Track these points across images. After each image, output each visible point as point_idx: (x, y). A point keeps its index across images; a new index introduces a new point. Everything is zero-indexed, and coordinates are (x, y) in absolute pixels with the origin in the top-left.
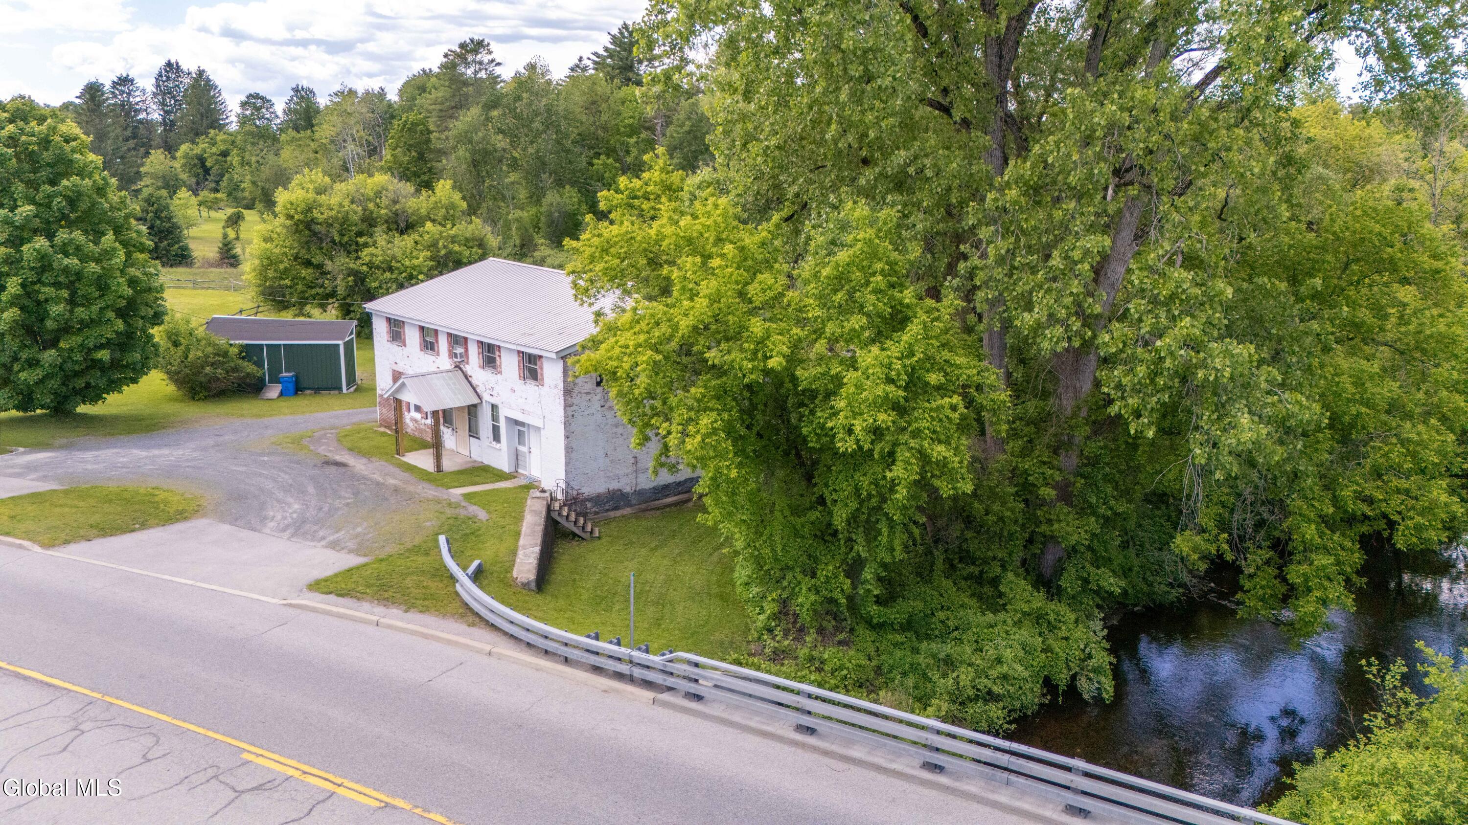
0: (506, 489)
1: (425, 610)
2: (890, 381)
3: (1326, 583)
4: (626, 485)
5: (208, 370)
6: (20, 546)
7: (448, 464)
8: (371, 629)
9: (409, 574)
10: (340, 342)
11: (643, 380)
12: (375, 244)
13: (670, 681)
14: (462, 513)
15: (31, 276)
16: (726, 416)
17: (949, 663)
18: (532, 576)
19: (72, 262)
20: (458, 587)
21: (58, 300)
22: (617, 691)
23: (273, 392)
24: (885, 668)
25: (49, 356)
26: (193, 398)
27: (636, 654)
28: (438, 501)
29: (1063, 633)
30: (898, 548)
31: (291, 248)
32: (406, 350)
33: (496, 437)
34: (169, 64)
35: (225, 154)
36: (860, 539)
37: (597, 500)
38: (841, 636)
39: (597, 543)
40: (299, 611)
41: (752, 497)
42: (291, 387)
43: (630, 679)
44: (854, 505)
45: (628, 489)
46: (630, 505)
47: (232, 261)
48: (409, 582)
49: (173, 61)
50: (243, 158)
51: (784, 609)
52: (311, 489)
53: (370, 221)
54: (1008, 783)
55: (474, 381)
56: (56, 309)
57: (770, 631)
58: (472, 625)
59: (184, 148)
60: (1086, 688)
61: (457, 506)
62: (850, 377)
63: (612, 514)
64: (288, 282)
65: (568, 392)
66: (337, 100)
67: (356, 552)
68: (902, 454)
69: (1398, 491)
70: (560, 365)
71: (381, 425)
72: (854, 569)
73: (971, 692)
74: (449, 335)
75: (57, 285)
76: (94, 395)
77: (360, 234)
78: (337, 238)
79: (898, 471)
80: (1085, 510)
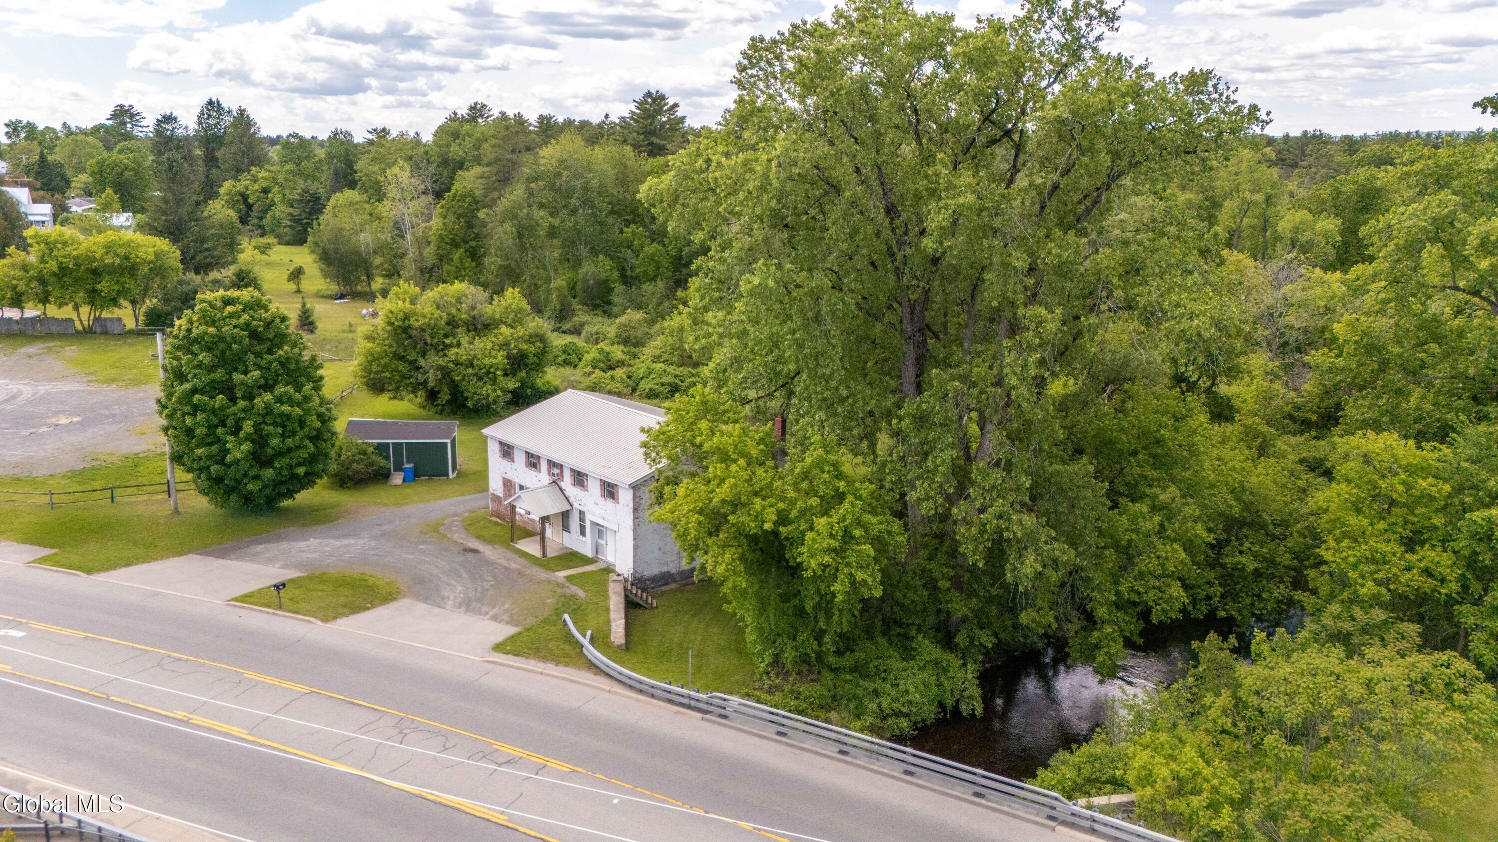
0: (593, 572)
1: (567, 665)
2: (832, 536)
3: (1111, 643)
4: (672, 568)
5: (355, 466)
6: (309, 621)
7: (550, 553)
8: (538, 676)
9: (551, 640)
10: (448, 441)
11: (693, 533)
12: (459, 345)
13: (711, 708)
14: (567, 591)
15: (259, 419)
16: (740, 550)
17: (876, 693)
18: (623, 641)
19: (285, 408)
20: (585, 651)
21: (275, 435)
22: (682, 713)
23: (397, 479)
24: (838, 697)
25: (268, 473)
26: (341, 486)
27: (693, 694)
28: (549, 582)
29: (950, 675)
30: (845, 624)
31: (390, 346)
32: (514, 465)
33: (583, 532)
34: (210, 103)
35: (266, 191)
36: (822, 618)
37: (654, 579)
38: (813, 677)
39: (656, 611)
40: (493, 665)
41: (756, 593)
42: (411, 475)
43: (689, 707)
44: (817, 599)
45: (673, 571)
46: (675, 582)
47: (311, 327)
48: (551, 645)
49: (214, 100)
50: (284, 195)
51: (776, 661)
52: (465, 575)
53: (452, 323)
54: (878, 759)
55: (567, 494)
56: (275, 442)
57: (768, 673)
58: (596, 674)
59: (227, 185)
60: (964, 708)
61: (562, 586)
62: (809, 535)
63: (664, 588)
64: (388, 375)
65: (635, 510)
66: (370, 137)
67: (511, 622)
68: (841, 576)
69: (1154, 588)
70: (631, 492)
71: (492, 515)
72: (819, 636)
73: (889, 711)
74: (549, 461)
75: (275, 424)
76: (290, 494)
77: (446, 336)
78: (429, 341)
79: (836, 587)
80: (971, 593)
